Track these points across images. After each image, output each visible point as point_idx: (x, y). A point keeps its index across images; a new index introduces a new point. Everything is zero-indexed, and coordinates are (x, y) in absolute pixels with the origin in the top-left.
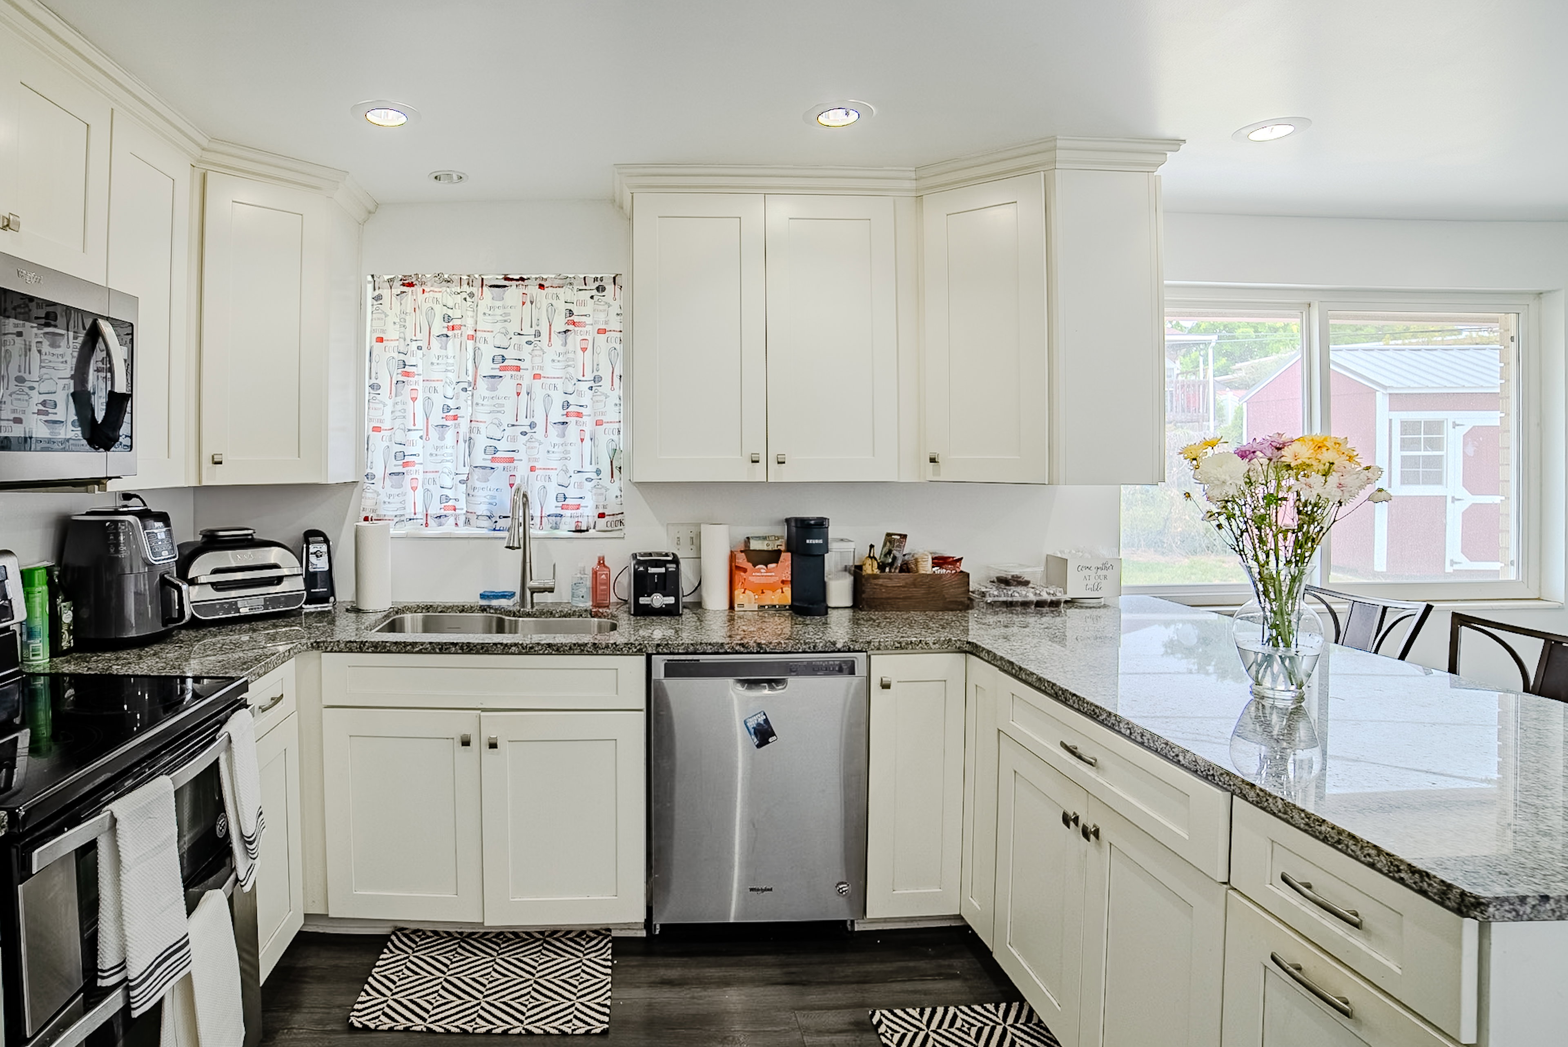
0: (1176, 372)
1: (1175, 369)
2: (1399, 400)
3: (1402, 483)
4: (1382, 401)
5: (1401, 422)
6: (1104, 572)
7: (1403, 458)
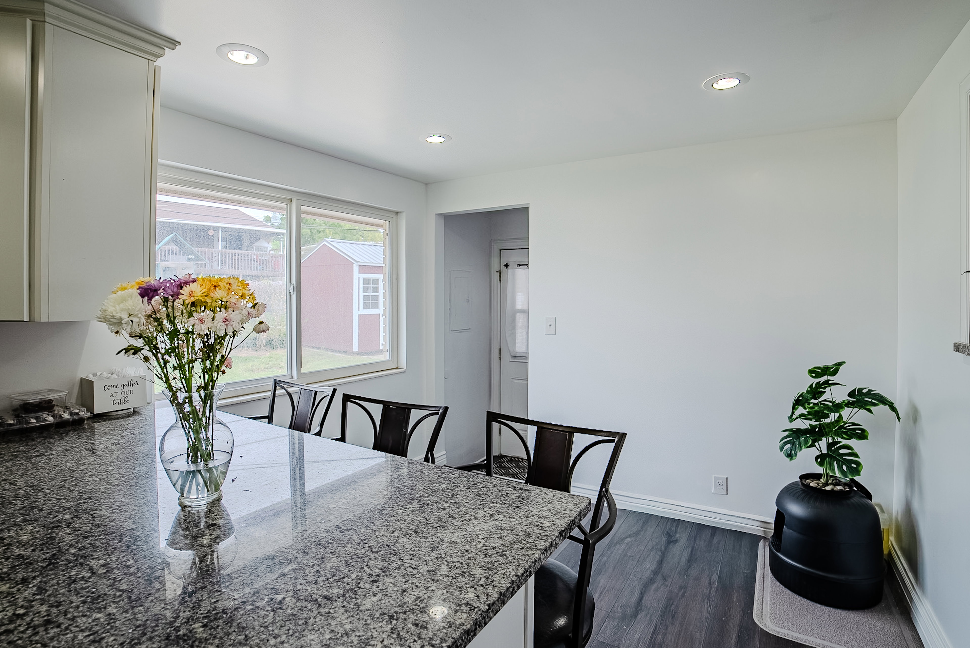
0: (269, 249)
1: (269, 248)
2: (364, 268)
3: (364, 308)
4: (356, 269)
5: (363, 279)
6: (130, 388)
7: (364, 296)
